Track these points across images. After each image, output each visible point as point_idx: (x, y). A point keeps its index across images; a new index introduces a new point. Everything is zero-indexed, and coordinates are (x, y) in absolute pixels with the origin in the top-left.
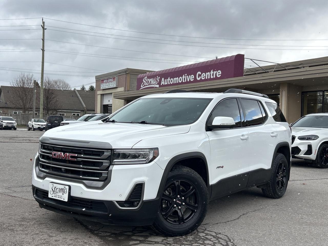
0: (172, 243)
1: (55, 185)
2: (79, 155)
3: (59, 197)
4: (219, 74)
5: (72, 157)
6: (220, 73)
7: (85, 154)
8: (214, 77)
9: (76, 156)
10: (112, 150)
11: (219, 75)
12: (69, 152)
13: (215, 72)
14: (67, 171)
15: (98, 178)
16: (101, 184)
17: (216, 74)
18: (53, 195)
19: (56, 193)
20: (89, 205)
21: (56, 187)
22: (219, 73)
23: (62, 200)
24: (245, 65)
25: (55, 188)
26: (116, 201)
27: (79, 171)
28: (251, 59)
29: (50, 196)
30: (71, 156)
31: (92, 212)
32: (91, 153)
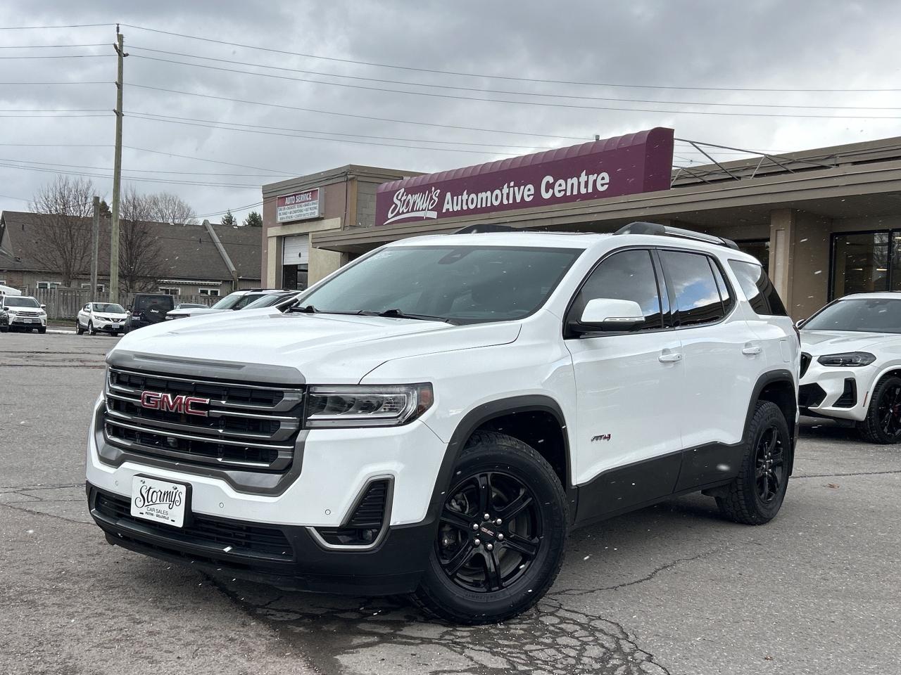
0: (468, 643)
1: (149, 482)
2: (215, 402)
3: (159, 514)
4: (603, 182)
5: (195, 406)
6: (607, 180)
7: (230, 399)
8: (590, 190)
9: (207, 403)
10: (304, 387)
11: (602, 185)
12: (189, 393)
13: (592, 178)
14: (182, 445)
15: (268, 465)
16: (273, 480)
17: (595, 181)
18: (144, 510)
19: (151, 503)
20: (242, 538)
21: (150, 488)
22: (602, 180)
23: (168, 522)
24: (674, 159)
25: (149, 490)
26: (315, 527)
27: (216, 445)
28: (692, 143)
29: (135, 512)
30: (192, 403)
31: (251, 557)
32: (247, 395)
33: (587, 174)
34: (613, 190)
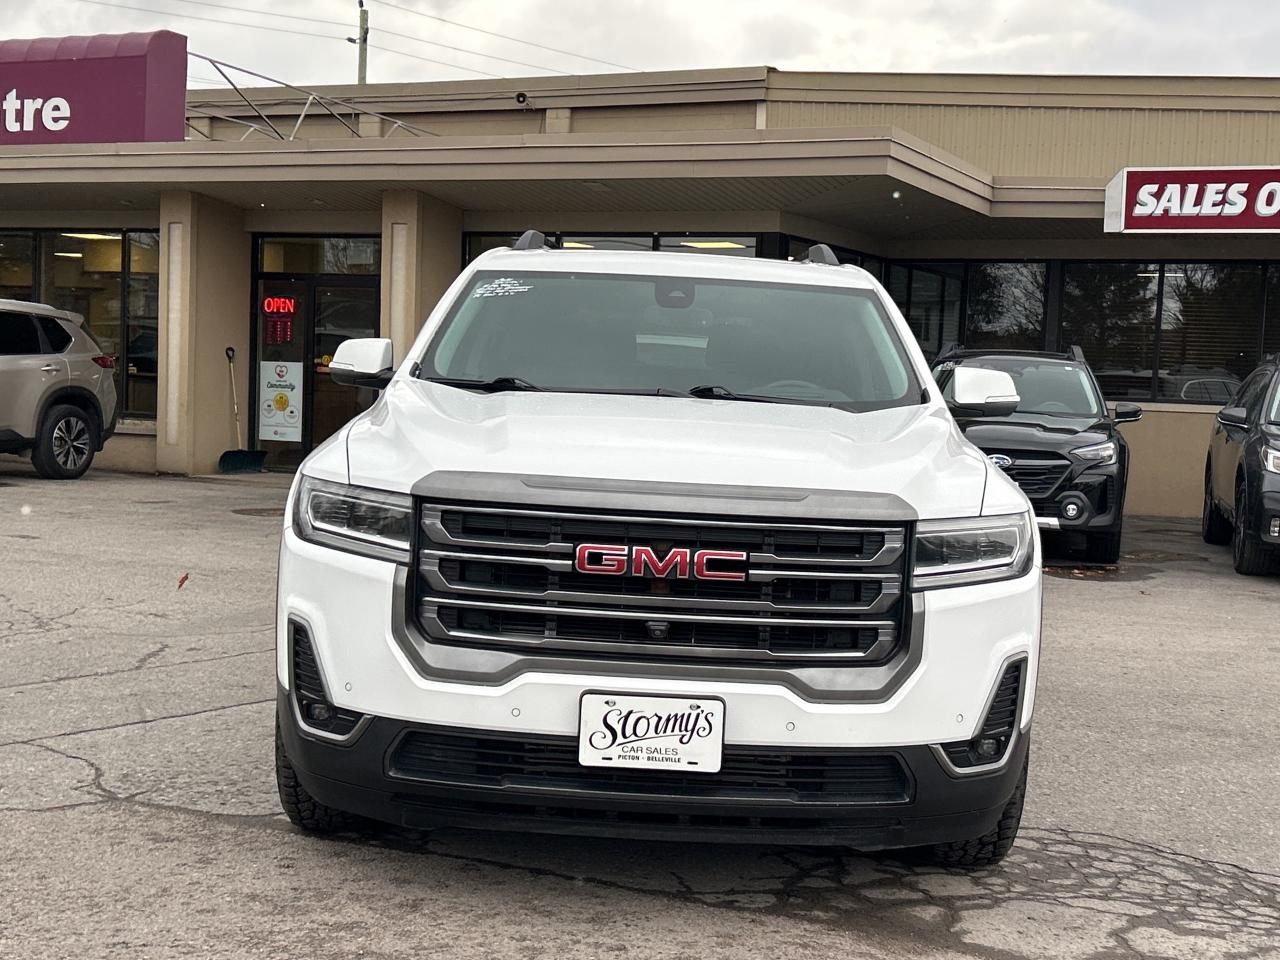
1: (624, 704)
2: (756, 556)
3: (655, 754)
4: (57, 114)
5: (713, 565)
6: (66, 111)
7: (780, 550)
8: (29, 126)
9: (744, 558)
10: (909, 526)
11: (56, 120)
13: (31, 106)
14: (678, 632)
15: (861, 654)
16: (875, 678)
17: (38, 113)
18: (615, 751)
19: (633, 738)
21: (630, 712)
22: (56, 112)
23: (683, 767)
25: (627, 718)
26: (941, 744)
27: (754, 627)
28: (211, 61)
29: (588, 757)
32: (811, 542)
33: (21, 97)
34: (76, 132)
